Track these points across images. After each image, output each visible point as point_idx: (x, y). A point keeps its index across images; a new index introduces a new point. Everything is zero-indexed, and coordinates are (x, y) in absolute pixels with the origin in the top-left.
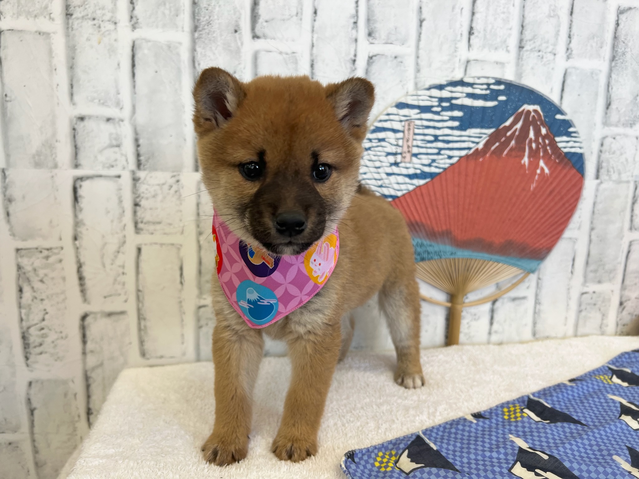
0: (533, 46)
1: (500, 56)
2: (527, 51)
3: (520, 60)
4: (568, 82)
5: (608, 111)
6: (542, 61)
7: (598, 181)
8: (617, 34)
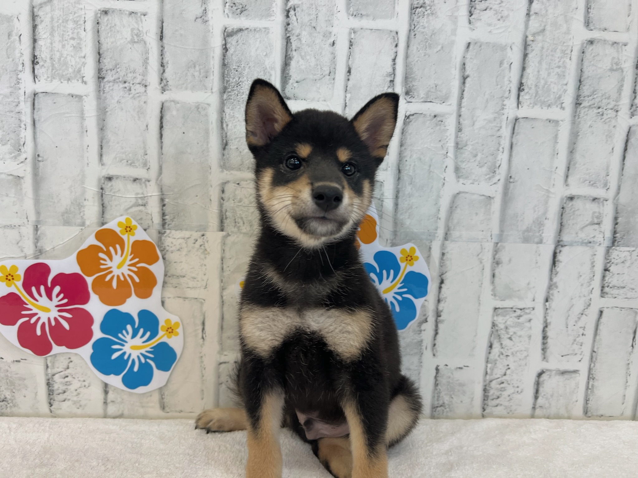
0: (115, 77)
1: (76, 87)
2: (110, 82)
3: (101, 93)
4: (167, 117)
5: (226, 152)
6: (129, 94)
7: (224, 233)
8: (226, 61)
